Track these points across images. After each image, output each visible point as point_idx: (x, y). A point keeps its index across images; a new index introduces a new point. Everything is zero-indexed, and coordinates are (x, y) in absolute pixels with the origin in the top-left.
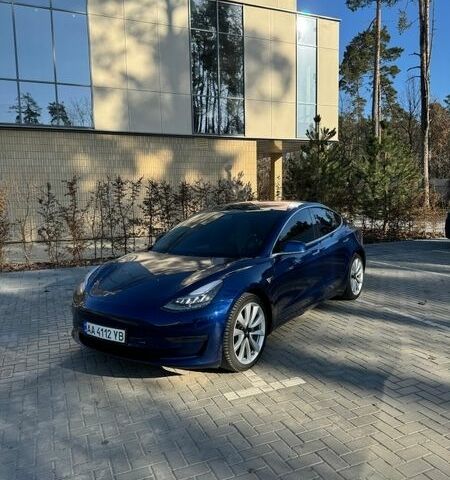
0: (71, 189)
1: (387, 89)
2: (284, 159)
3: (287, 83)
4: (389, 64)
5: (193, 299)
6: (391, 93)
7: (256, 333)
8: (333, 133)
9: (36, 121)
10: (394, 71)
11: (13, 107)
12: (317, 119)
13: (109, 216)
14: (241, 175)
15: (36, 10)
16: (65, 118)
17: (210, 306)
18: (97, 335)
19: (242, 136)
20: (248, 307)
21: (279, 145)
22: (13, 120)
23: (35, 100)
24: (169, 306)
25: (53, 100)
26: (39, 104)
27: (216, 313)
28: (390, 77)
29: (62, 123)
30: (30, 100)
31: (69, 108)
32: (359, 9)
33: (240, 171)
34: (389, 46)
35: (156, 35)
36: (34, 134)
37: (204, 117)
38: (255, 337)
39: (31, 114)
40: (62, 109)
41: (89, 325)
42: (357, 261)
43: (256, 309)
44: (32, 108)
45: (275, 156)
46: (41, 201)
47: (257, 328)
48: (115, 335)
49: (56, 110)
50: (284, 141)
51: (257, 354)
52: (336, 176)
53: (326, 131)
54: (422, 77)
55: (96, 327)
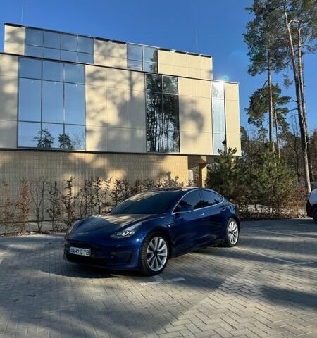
0: (69, 185)
1: (283, 122)
2: (208, 168)
3: (201, 127)
4: (282, 107)
5: (126, 233)
6: (285, 125)
7: (162, 255)
8: (235, 151)
9: (50, 146)
10: (285, 111)
11: (37, 138)
12: (225, 143)
13: (91, 201)
14: (177, 178)
15: (55, 83)
16: (69, 144)
17: (133, 237)
18: (75, 253)
19: (178, 153)
20: (156, 239)
21: (204, 159)
22: (36, 146)
23: (50, 133)
24: (113, 236)
25: (62, 133)
26: (53, 136)
27: (138, 240)
28: (283, 115)
29: (66, 147)
30: (48, 133)
31: (72, 137)
32: (257, 75)
33: (176, 175)
34: (281, 96)
35: (123, 99)
36: (49, 154)
37: (157, 142)
38: (162, 257)
39: (47, 141)
40: (68, 138)
41: (72, 248)
42: (233, 223)
43: (161, 241)
44: (48, 138)
45: (202, 166)
46: (50, 192)
47: (162, 252)
48: (85, 252)
49: (64, 139)
50: (207, 156)
51: (162, 267)
52: (238, 177)
53: (230, 150)
54: (299, 115)
55: (75, 249)
